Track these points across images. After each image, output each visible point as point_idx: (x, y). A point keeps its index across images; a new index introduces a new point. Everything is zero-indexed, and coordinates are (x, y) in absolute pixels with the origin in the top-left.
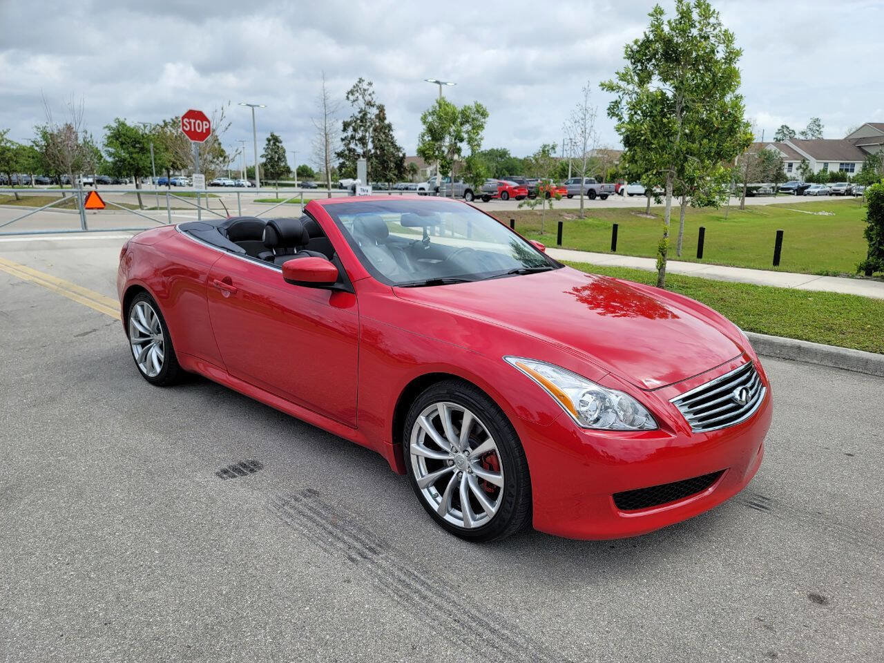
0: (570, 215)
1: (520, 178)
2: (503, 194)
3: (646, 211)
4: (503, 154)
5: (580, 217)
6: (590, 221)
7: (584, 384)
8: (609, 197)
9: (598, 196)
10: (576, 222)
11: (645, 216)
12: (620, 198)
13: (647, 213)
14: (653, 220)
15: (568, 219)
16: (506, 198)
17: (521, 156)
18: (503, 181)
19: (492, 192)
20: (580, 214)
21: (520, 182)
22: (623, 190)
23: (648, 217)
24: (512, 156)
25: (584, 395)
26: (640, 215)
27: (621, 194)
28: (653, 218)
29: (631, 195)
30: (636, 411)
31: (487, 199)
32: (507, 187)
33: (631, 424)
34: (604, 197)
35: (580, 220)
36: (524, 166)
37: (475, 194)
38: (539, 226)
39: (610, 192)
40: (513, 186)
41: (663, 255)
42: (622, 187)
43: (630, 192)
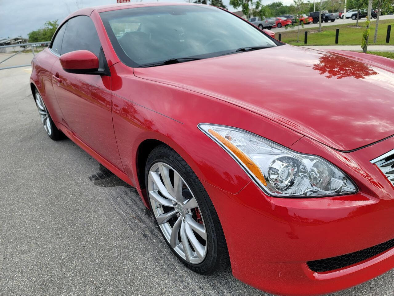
0: (314, 31)
1: (287, 15)
2: (278, 25)
3: (356, 25)
4: (279, 4)
5: (319, 31)
6: (325, 33)
7: (275, 150)
8: (336, 20)
9: (329, 20)
10: (316, 34)
11: (355, 27)
12: (342, 20)
13: (356, 26)
14: (360, 29)
15: (312, 33)
16: (280, 26)
17: (289, 5)
18: (278, 18)
19: (272, 24)
20: (319, 30)
21: (287, 17)
22: (343, 16)
23: (357, 27)
24: (284, 5)
25: (274, 162)
26: (353, 27)
27: (342, 18)
28: (360, 28)
29: (347, 18)
30: (332, 174)
31: (270, 28)
32: (280, 21)
33: (327, 189)
34: (333, 20)
35: (319, 33)
36: (291, 9)
37: (264, 26)
38: (296, 39)
39: (336, 17)
40: (284, 20)
41: (366, 39)
42: (343, 14)
43: (347, 17)
